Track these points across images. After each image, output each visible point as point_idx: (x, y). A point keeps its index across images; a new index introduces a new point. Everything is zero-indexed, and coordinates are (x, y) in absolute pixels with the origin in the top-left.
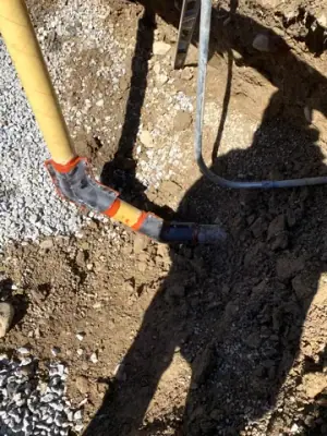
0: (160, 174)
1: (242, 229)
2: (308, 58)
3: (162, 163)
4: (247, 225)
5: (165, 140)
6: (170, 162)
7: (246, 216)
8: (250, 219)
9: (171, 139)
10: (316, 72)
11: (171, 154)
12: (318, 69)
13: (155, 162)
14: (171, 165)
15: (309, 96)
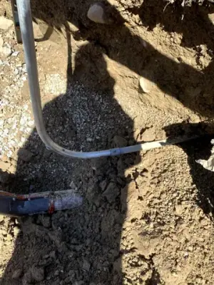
0: (13, 142)
1: (96, 195)
2: (142, 32)
3: (14, 131)
4: (100, 190)
5: (15, 109)
6: (21, 129)
7: (99, 182)
8: (103, 185)
9: (20, 108)
10: (149, 46)
11: (22, 122)
12: (152, 43)
13: (6, 131)
14: (23, 133)
15: (143, 69)
